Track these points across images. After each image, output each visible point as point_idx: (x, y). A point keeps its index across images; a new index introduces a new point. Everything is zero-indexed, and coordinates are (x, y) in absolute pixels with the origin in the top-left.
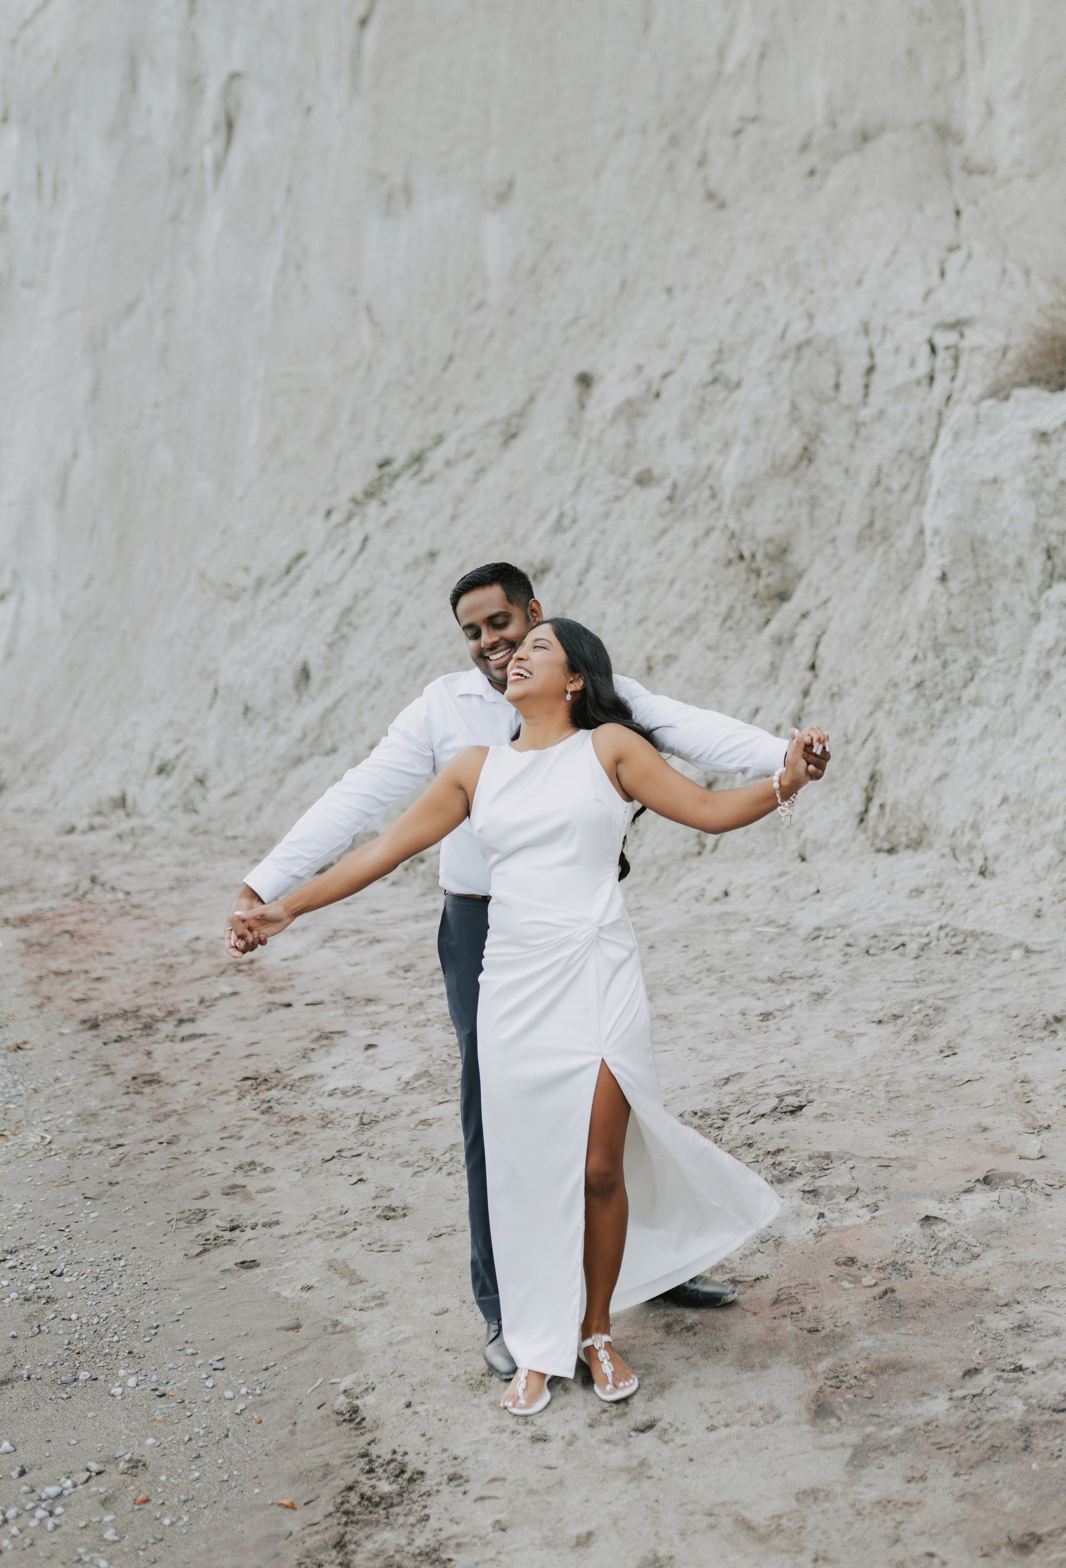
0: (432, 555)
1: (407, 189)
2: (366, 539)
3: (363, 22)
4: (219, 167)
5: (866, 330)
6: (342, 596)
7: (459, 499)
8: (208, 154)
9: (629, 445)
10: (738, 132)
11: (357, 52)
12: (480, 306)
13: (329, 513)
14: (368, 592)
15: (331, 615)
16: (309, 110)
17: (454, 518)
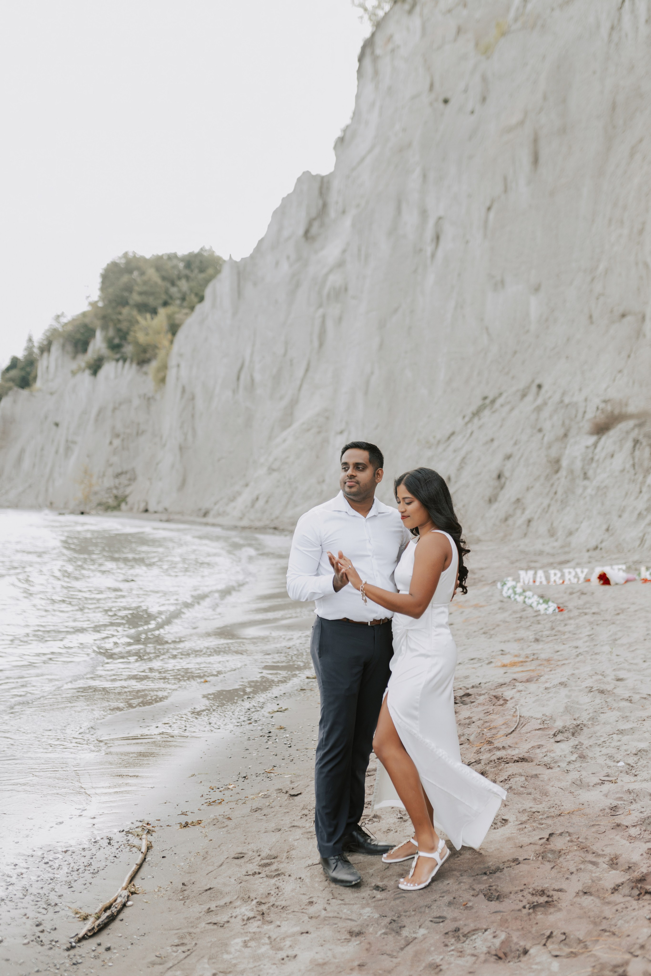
0: (492, 440)
1: (503, 282)
2: (472, 433)
3: (489, 209)
4: (433, 256)
5: (586, 400)
6: (463, 453)
7: (503, 420)
8: (429, 249)
9: (537, 420)
10: (598, 299)
11: (486, 221)
12: (528, 331)
13: (464, 417)
14: (471, 452)
15: (459, 459)
16: (467, 242)
17: (501, 426)
